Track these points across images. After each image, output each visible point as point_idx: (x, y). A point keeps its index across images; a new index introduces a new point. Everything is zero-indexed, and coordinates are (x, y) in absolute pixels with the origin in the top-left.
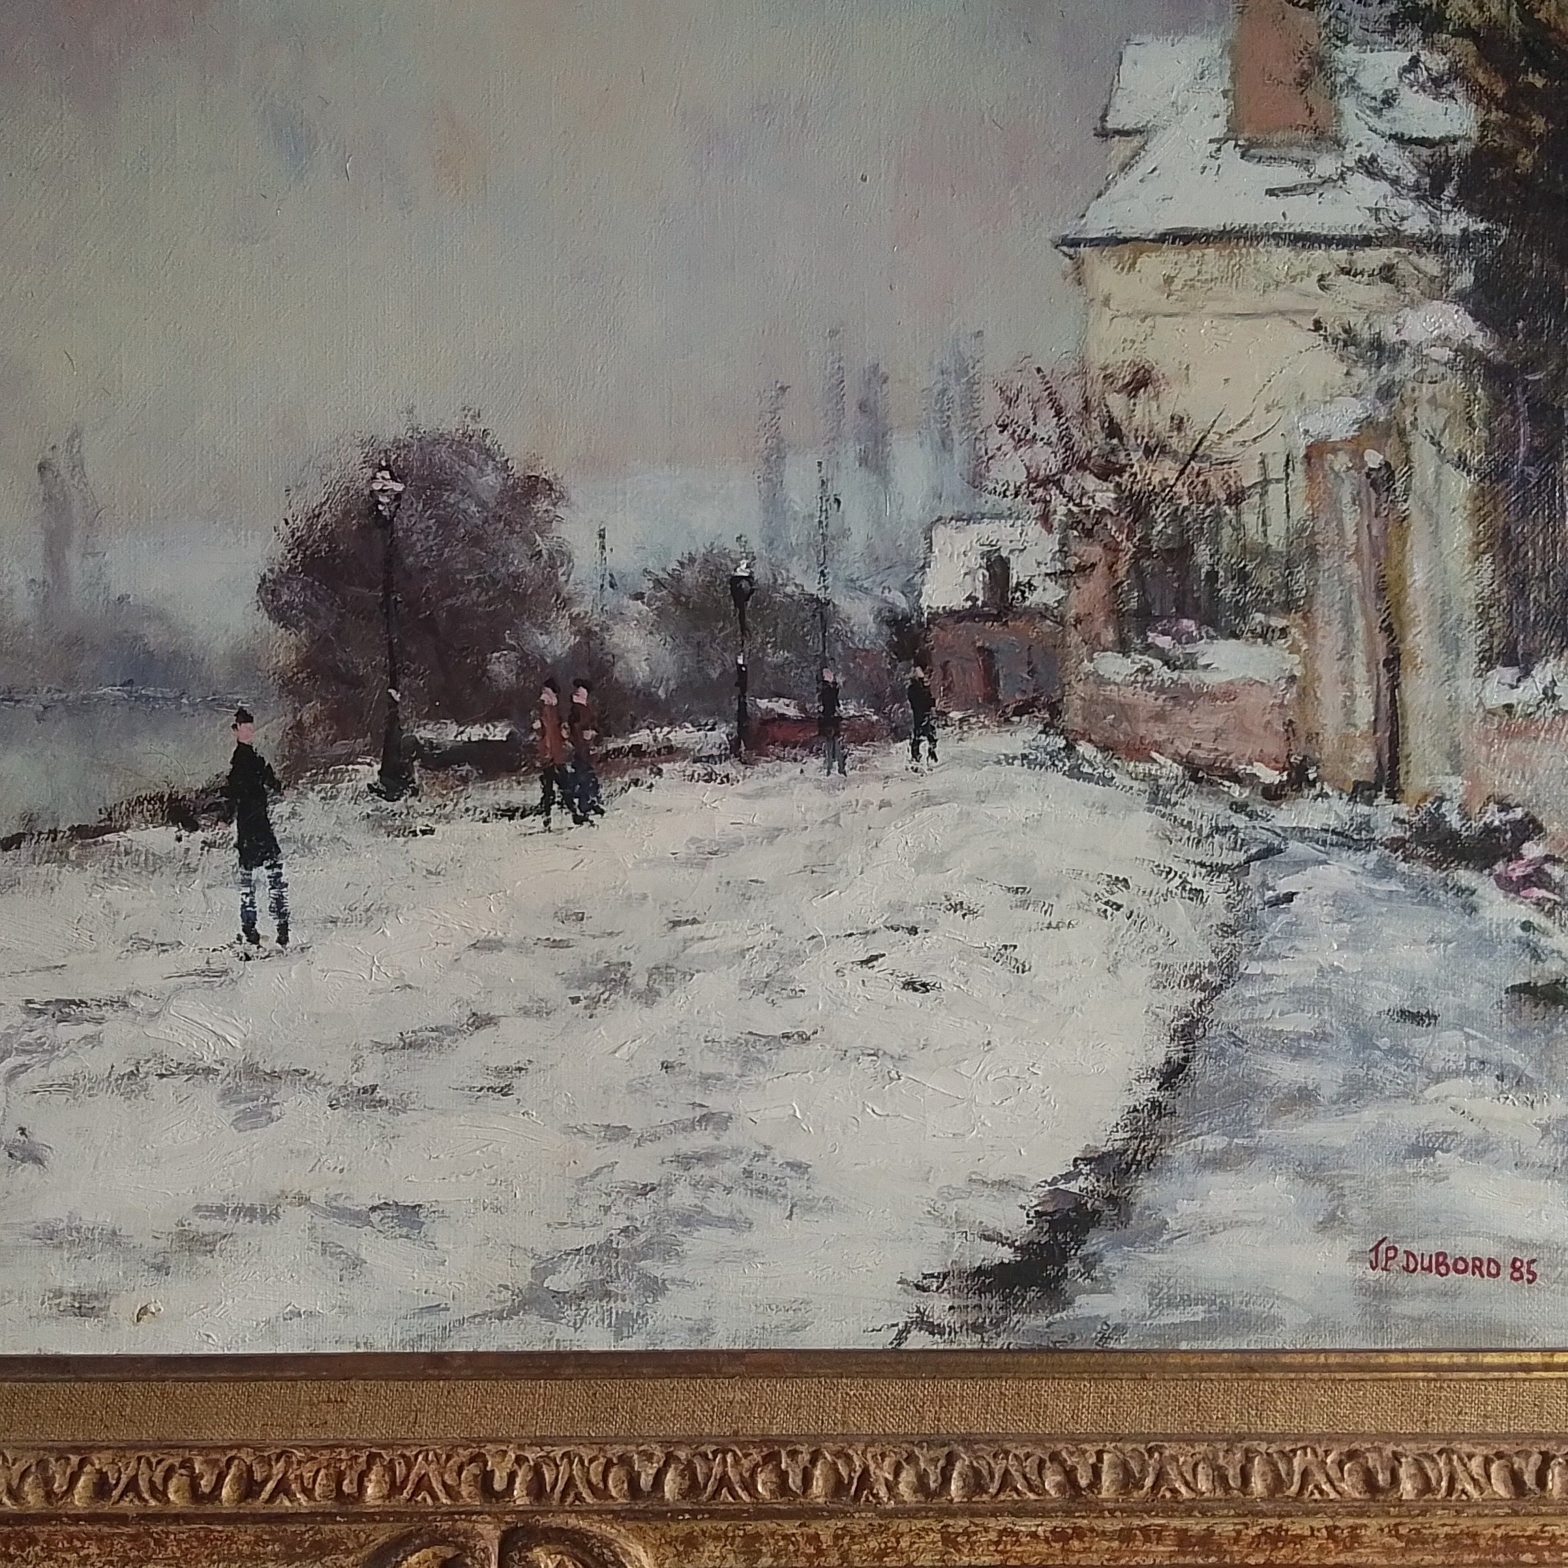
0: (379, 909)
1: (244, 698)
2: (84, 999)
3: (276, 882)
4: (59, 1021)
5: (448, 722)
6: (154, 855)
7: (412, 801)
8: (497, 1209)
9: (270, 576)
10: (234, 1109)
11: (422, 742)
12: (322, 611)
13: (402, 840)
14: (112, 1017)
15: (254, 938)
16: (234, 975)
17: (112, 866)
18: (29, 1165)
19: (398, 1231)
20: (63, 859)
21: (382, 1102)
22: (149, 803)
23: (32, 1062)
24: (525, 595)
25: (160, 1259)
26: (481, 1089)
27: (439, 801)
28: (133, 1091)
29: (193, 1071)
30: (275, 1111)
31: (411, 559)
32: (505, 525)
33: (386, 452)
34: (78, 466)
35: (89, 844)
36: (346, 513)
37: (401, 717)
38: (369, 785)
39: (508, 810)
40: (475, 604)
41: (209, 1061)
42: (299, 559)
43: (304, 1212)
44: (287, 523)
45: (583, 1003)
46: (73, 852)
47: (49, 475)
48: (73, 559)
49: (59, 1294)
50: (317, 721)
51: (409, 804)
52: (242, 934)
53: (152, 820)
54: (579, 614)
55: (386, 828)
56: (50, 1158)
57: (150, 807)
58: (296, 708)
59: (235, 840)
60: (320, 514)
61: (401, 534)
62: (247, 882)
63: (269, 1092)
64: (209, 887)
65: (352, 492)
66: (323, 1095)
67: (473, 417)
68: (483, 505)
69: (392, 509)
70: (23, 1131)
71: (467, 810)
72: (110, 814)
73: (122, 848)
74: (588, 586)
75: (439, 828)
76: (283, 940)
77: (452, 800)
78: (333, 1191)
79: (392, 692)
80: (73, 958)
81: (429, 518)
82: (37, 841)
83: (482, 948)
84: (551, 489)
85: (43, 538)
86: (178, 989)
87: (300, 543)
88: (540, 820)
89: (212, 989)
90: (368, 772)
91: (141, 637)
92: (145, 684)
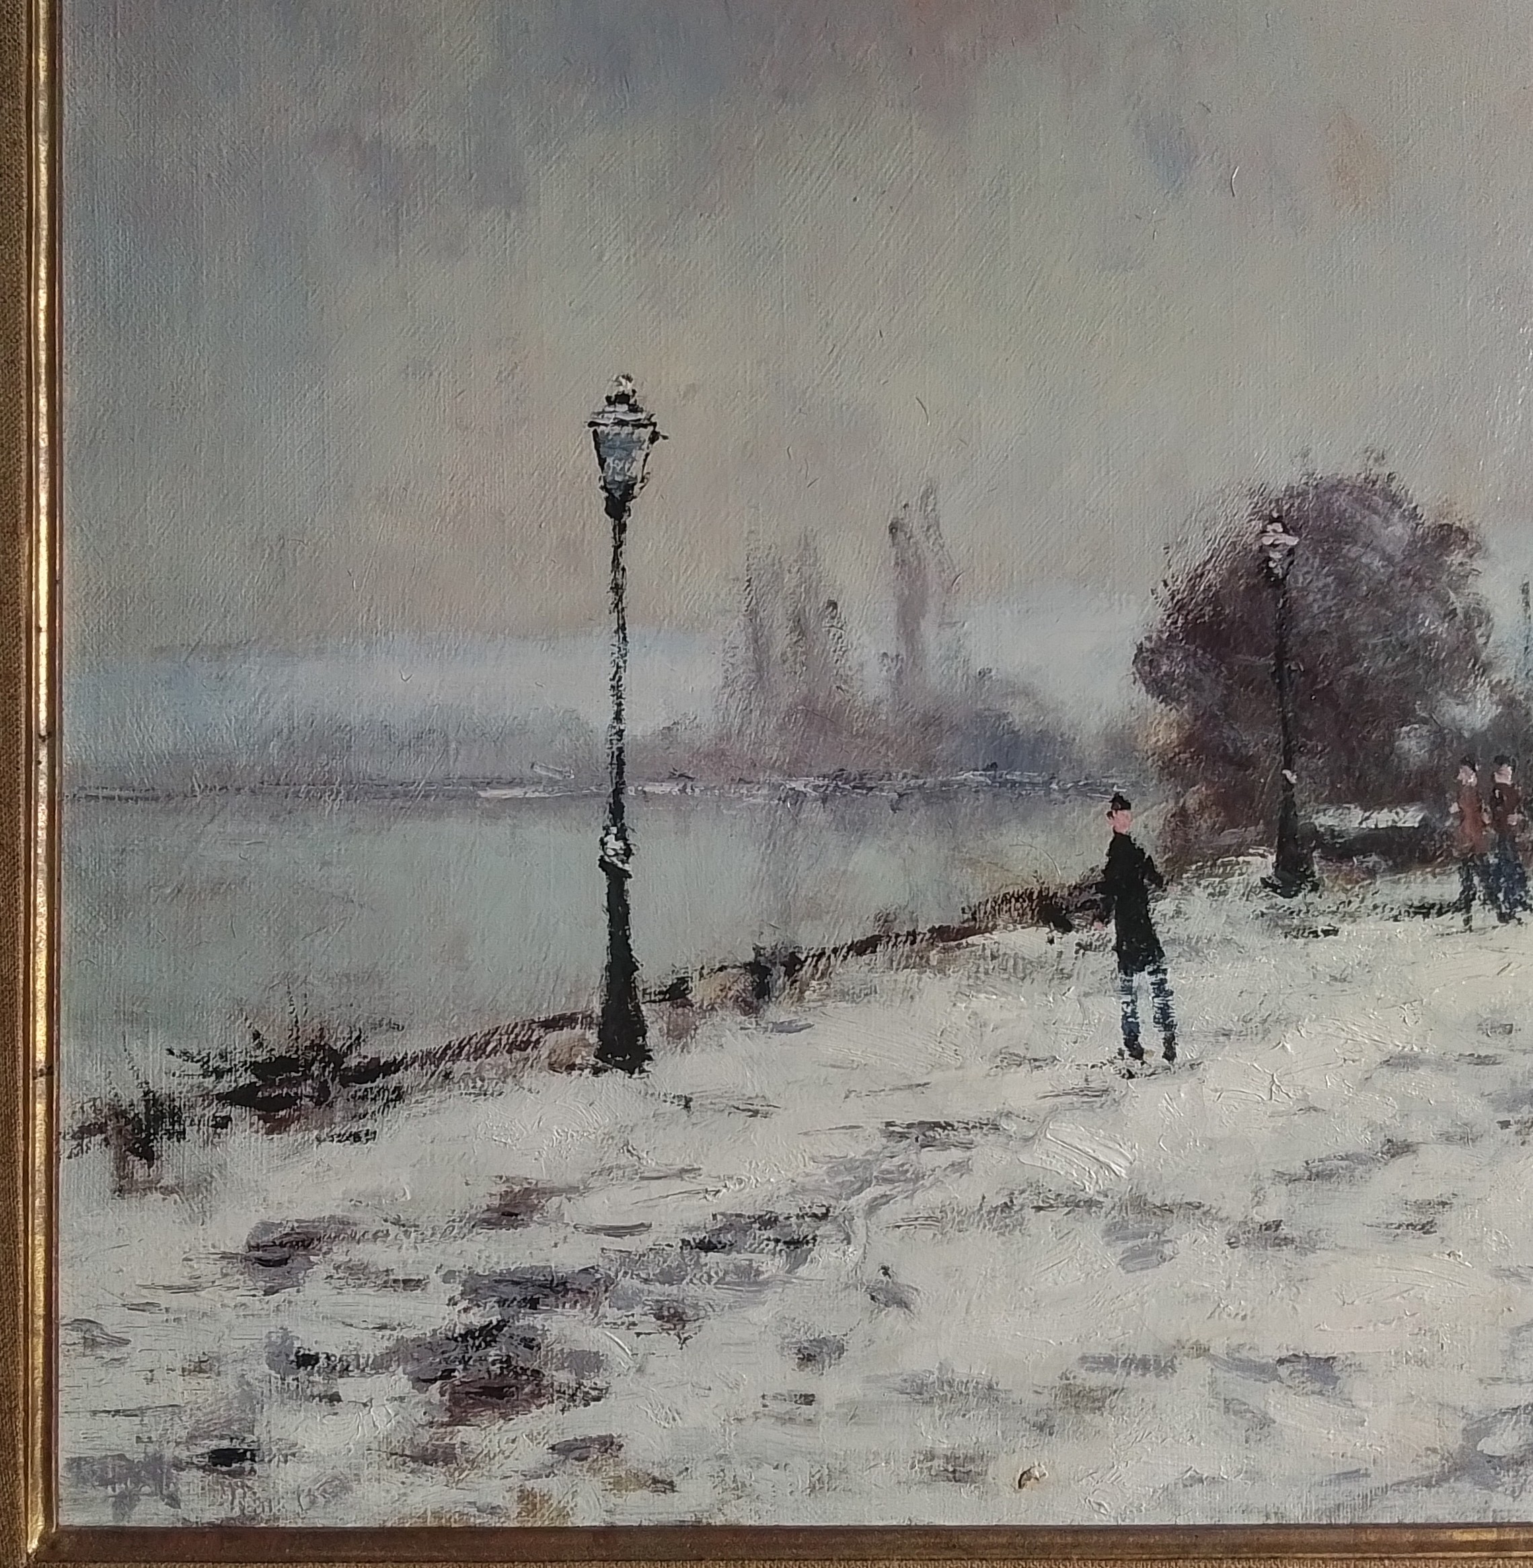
0: (1278, 1021)
1: (1120, 782)
2: (949, 1120)
3: (1160, 989)
4: (923, 1147)
5: (1352, 806)
6: (1024, 959)
7: (1311, 897)
8: (1422, 1362)
9: (1147, 645)
10: (1121, 1247)
11: (1322, 830)
12: (1207, 683)
13: (1301, 941)
14: (982, 1142)
15: (1138, 1053)
16: (1116, 1095)
17: (977, 972)
18: (894, 1310)
19: (1310, 1387)
20: (923, 964)
21: (1287, 1241)
22: (1017, 900)
23: (894, 1192)
24: (1437, 660)
25: (1042, 1418)
26: (1400, 1226)
27: (1343, 897)
28: (1007, 1226)
29: (1074, 1204)
30: (1168, 1250)
31: (1306, 622)
32: (1415, 580)
33: (1277, 501)
34: (933, 526)
35: (951, 948)
36: (1233, 572)
37: (1298, 802)
38: (1263, 880)
39: (1422, 907)
40: (1382, 671)
41: (1091, 1191)
42: (1179, 625)
43: (1202, 1367)
44: (1166, 585)
45: (1514, 1128)
46: (934, 956)
47: (901, 536)
48: (928, 628)
49: (930, 1456)
50: (1202, 808)
51: (1308, 900)
52: (1124, 1048)
53: (1020, 920)
54: (1500, 681)
55: (1283, 927)
56: (918, 1302)
57: (1018, 905)
58: (1178, 793)
59: (1114, 941)
60: (1202, 574)
61: (1294, 594)
62: (1128, 990)
63: (1160, 1228)
64: (1086, 995)
65: (1239, 548)
66: (1219, 1233)
67: (1376, 460)
68: (1389, 559)
69: (1285, 566)
70: (886, 1271)
71: (1375, 907)
72: (974, 914)
73: (988, 952)
74: (1510, 649)
75: (1345, 928)
76: (1170, 1055)
77: (1357, 896)
78: (1236, 1340)
79: (1288, 773)
80: (936, 1077)
81: (1327, 575)
82: (895, 944)
83: (1396, 1065)
84: (1466, 538)
85: (895, 607)
86: (1054, 1111)
87: (1180, 607)
88: (1459, 918)
89: (1093, 1111)
90: (1262, 864)
91: (1005, 716)
92: (1011, 767)
